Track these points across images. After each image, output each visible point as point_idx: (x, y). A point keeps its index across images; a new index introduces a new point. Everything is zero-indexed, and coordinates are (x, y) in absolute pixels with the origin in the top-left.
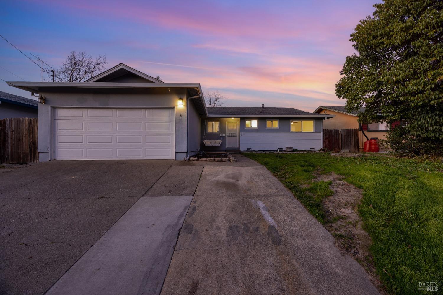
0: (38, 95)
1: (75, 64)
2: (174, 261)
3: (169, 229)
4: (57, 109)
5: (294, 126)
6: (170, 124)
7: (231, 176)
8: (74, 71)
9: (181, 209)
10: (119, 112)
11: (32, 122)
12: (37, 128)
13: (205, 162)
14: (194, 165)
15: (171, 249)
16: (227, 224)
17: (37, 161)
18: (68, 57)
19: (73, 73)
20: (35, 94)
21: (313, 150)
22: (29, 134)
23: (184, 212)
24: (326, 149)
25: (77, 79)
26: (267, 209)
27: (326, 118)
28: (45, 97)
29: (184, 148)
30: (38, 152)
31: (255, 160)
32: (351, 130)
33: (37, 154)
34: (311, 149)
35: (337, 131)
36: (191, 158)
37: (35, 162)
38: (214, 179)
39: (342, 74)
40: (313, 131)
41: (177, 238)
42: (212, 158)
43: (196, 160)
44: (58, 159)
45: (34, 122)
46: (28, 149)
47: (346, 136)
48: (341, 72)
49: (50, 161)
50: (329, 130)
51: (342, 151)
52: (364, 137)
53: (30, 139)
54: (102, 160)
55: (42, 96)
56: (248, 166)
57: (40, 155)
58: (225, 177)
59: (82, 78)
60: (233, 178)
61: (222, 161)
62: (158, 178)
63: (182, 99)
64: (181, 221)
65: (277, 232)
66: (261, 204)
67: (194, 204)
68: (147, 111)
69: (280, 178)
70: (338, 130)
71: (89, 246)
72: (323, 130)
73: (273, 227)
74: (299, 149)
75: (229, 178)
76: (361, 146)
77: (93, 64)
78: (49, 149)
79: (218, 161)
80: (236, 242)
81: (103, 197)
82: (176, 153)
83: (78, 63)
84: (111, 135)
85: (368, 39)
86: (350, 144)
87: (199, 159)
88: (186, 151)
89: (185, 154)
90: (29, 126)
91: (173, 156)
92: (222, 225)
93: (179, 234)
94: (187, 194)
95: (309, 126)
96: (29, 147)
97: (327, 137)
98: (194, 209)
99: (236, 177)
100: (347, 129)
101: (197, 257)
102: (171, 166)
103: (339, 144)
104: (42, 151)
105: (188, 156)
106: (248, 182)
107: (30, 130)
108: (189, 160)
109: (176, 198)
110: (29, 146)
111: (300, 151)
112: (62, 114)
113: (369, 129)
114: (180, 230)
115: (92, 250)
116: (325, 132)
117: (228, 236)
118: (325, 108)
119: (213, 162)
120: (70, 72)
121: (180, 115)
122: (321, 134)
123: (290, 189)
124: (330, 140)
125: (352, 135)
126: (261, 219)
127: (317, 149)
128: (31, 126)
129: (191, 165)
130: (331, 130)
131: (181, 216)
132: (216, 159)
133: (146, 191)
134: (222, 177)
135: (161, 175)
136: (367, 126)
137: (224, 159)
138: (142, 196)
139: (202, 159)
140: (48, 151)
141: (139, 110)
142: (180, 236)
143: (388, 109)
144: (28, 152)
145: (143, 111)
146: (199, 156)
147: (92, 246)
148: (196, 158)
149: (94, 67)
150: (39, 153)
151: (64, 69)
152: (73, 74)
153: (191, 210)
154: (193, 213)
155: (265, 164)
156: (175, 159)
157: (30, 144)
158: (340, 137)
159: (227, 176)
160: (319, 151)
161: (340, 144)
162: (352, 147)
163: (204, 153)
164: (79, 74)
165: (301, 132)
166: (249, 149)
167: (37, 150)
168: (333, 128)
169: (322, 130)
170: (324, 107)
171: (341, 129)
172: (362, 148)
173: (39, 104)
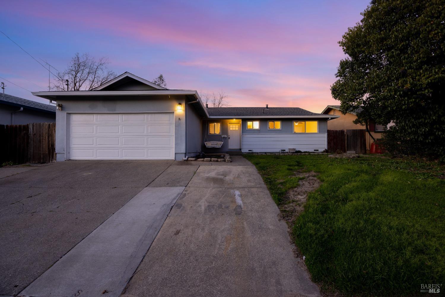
0: (55, 102)
1: (79, 65)
2: (167, 221)
3: (165, 206)
4: (71, 115)
5: (297, 127)
6: (170, 127)
7: (221, 173)
8: (78, 72)
9: (175, 195)
10: (124, 117)
11: (51, 126)
12: (55, 132)
13: (202, 162)
14: (191, 164)
15: (166, 216)
16: (207, 204)
17: (55, 160)
18: (73, 58)
19: (77, 74)
20: (53, 102)
21: (318, 151)
22: (48, 137)
23: (177, 197)
24: (330, 151)
25: (80, 81)
26: (241, 196)
27: (330, 119)
28: (61, 104)
29: (183, 149)
30: (56, 152)
31: (250, 160)
32: (358, 131)
33: (55, 155)
34: (315, 150)
35: (342, 132)
36: (190, 159)
37: (53, 162)
38: (206, 175)
39: (337, 77)
40: (317, 132)
41: (170, 211)
42: (209, 159)
43: (194, 161)
44: (72, 159)
45: (52, 126)
46: (47, 151)
47: (352, 137)
48: (336, 74)
49: (65, 161)
50: (334, 131)
51: (348, 152)
52: (371, 138)
53: (49, 142)
54: (110, 160)
55: (60, 104)
56: (240, 165)
57: (58, 155)
58: (216, 174)
59: (85, 79)
60: (222, 175)
61: (217, 161)
62: (159, 174)
63: (181, 105)
64: (174, 202)
65: (242, 208)
66: (237, 193)
67: (185, 192)
68: (150, 116)
69: (263, 175)
70: (344, 131)
71: (112, 214)
72: (328, 131)
73: (240, 206)
74: (302, 151)
75: (219, 175)
76: (368, 148)
77: (96, 64)
78: (65, 150)
79: (214, 161)
80: (210, 213)
81: (115, 187)
82: (175, 153)
83: (82, 64)
84: (117, 138)
85: (352, 46)
86: (357, 145)
87: (196, 159)
88: (184, 152)
89: (184, 155)
90: (48, 130)
91: (172, 157)
92: (203, 205)
93: (171, 209)
94: (181, 186)
95: (313, 127)
96: (48, 149)
97: (332, 138)
98: (185, 195)
99: (225, 174)
100: (353, 130)
101: (182, 220)
102: (170, 165)
103: (344, 145)
104: (59, 152)
105: (187, 157)
106: (234, 178)
107: (49, 134)
108: (187, 160)
109: (172, 188)
110: (48, 147)
111: (304, 152)
112: (75, 118)
113: (377, 130)
114: (172, 207)
115: (115, 216)
116: (330, 133)
117: (205, 210)
118: (333, 108)
119: (209, 162)
120: (74, 73)
121: (179, 119)
122: (326, 135)
123: (266, 183)
124: (335, 141)
125: (359, 136)
126: (234, 201)
127: (321, 150)
128: (50, 130)
129: (188, 164)
130: (336, 131)
131: (174, 199)
132: (213, 159)
133: (149, 184)
134: (213, 174)
135: (161, 172)
136: (375, 127)
137: (219, 160)
138: (146, 187)
139: (199, 160)
140: (64, 152)
141: (143, 114)
142: (172, 210)
143: (375, 112)
144: (47, 153)
145: (146, 115)
146: (197, 157)
147: (113, 214)
148: (194, 159)
149: (97, 67)
150: (56, 154)
151: (68, 71)
152: (77, 76)
153: (182, 196)
154: (183, 198)
155: (256, 164)
156: (174, 159)
157: (49, 146)
158: (346, 138)
159: (218, 174)
160: (322, 152)
161: (346, 145)
162: (358, 149)
163: (204, 155)
164: (82, 75)
165: (305, 133)
166: (251, 151)
167: (55, 151)
168: (338, 129)
169: (326, 131)
170: (333, 106)
171: (347, 130)
172: (369, 149)
173: (57, 111)
